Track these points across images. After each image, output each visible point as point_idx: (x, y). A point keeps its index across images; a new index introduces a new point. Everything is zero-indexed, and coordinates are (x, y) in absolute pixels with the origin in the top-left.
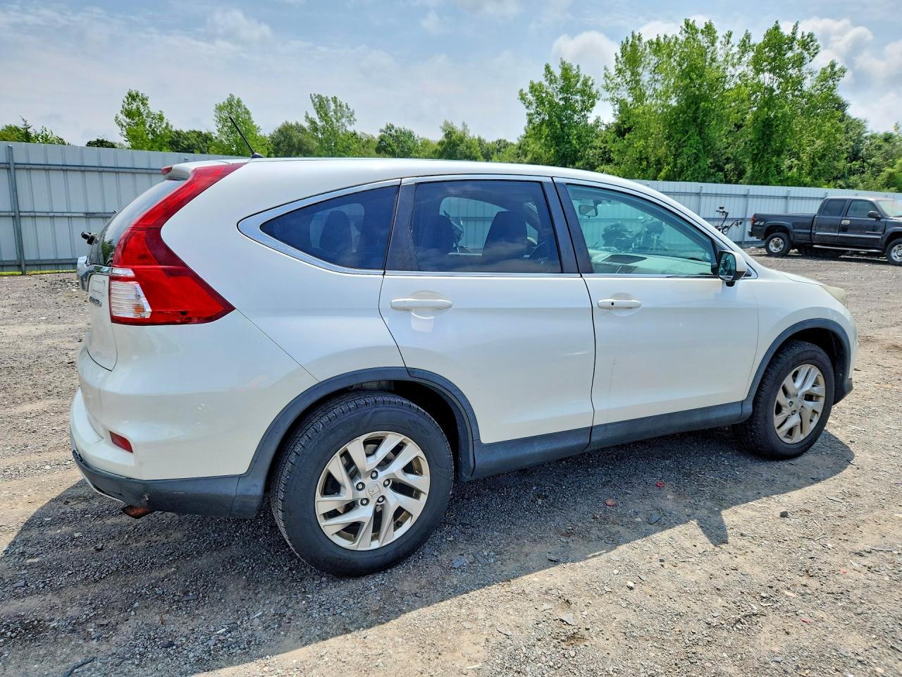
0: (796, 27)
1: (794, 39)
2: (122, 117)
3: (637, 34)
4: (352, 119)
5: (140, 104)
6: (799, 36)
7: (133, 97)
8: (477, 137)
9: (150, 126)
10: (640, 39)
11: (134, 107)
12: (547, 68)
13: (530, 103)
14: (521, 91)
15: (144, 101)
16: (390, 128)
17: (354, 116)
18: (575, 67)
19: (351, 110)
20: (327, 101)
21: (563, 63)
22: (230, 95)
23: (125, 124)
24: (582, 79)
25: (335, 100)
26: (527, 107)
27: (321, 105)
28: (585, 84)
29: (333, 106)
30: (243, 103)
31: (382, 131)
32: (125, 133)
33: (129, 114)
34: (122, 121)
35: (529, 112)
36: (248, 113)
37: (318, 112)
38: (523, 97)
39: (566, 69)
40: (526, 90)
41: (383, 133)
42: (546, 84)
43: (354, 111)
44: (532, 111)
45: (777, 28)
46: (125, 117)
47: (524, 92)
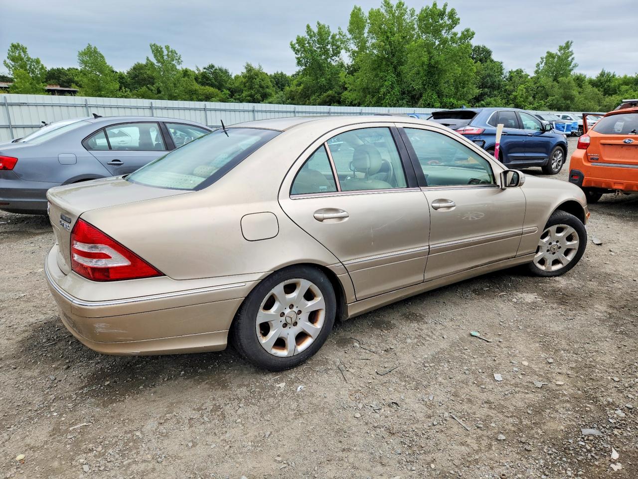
0: (446, 5)
1: (445, 12)
2: (8, 61)
3: (358, 7)
4: (180, 61)
5: (21, 51)
6: (448, 10)
7: (15, 47)
8: (279, 72)
9: (30, 67)
10: (360, 9)
11: (17, 54)
12: (308, 27)
13: (298, 51)
14: (291, 42)
15: (24, 50)
16: (212, 67)
17: (181, 59)
18: (326, 26)
19: (178, 55)
20: (162, 48)
21: (318, 23)
22: (89, 44)
23: (11, 66)
24: (331, 34)
25: (167, 48)
26: (296, 53)
27: (157, 51)
28: (333, 37)
29: (165, 52)
30: (98, 50)
31: (204, 69)
32: (12, 73)
33: (13, 59)
34: (9, 64)
35: (297, 56)
36: (102, 57)
37: (155, 56)
38: (293, 47)
39: (321, 28)
40: (295, 41)
41: (205, 70)
42: (308, 37)
43: (180, 55)
44: (299, 56)
45: (435, 5)
46: (11, 61)
47: (293, 43)
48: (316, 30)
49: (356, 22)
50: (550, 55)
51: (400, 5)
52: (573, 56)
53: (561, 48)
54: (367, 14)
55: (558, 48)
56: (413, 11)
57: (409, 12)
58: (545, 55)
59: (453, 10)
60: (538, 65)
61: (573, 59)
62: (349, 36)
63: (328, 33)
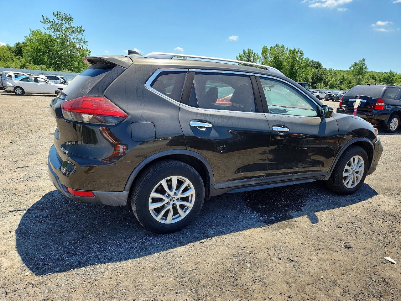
48: (247, 51)
49: (265, 51)
50: (356, 64)
51: (282, 46)
52: (365, 65)
53: (360, 61)
54: (269, 48)
55: (359, 61)
56: (288, 49)
57: (285, 49)
58: (353, 63)
59: (301, 51)
60: (350, 68)
61: (366, 66)
62: (261, 56)
63: (252, 53)
